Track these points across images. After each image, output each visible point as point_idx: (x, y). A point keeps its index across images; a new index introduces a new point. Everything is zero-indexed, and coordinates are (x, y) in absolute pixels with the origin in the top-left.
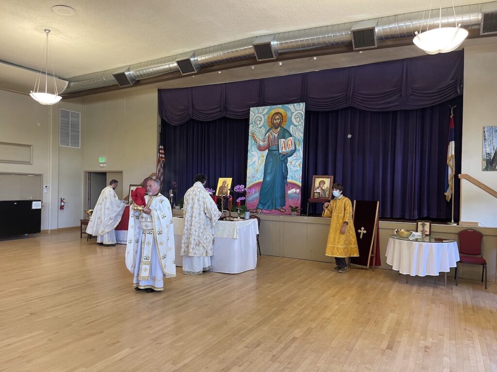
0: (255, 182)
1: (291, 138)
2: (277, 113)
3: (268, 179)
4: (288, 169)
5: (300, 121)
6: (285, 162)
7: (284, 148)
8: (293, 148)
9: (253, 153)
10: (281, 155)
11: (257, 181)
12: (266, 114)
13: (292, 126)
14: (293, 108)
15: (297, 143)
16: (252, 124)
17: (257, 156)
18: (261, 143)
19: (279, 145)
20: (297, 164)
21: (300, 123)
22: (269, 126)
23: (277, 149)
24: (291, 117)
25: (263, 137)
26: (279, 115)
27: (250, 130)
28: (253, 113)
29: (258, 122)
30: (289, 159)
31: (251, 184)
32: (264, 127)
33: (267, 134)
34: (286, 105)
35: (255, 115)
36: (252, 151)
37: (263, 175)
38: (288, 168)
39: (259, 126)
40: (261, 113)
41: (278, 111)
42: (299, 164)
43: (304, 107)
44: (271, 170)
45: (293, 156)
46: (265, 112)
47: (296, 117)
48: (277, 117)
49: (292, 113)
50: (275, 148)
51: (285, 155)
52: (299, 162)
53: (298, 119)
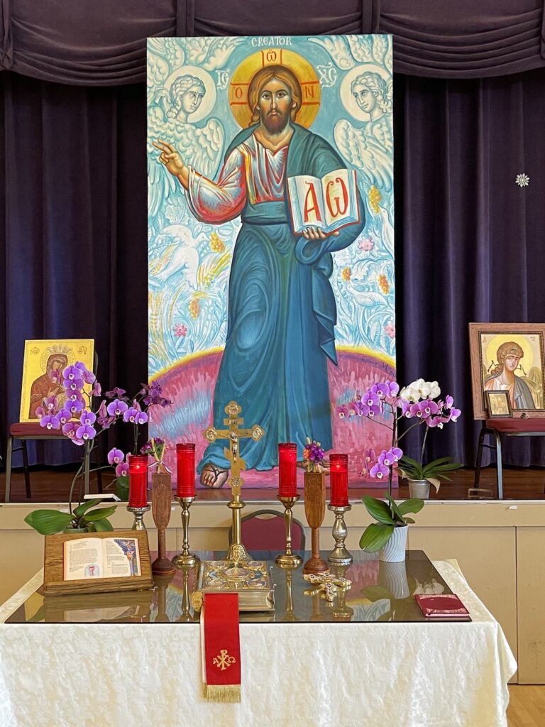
0: (189, 355)
1: (342, 173)
2: (275, 70)
3: (249, 339)
4: (338, 299)
5: (375, 105)
6: (320, 271)
7: (312, 214)
8: (352, 213)
9: (173, 230)
10: (302, 243)
11: (199, 351)
12: (224, 68)
13: (342, 124)
14: (344, 54)
15: (368, 192)
16: (161, 105)
17: (193, 242)
18: (209, 192)
19: (293, 199)
20: (375, 277)
21: (376, 113)
22: (240, 118)
23: (283, 215)
24: (338, 88)
25: (215, 166)
26: (285, 76)
27: (149, 134)
28: (161, 63)
29: (188, 101)
30: (340, 258)
31: (172, 364)
32: (219, 122)
33: (235, 155)
34: (313, 39)
35: (171, 71)
36: (167, 222)
37: (225, 325)
38: (337, 292)
39: (192, 118)
40: (199, 65)
41: (277, 62)
42: (383, 279)
43: (390, 52)
44: (262, 305)
45: (354, 245)
46: (220, 58)
47: (359, 89)
48: (275, 84)
49: (342, 73)
50: (272, 210)
51: (320, 240)
52: (382, 272)
53: (368, 99)
